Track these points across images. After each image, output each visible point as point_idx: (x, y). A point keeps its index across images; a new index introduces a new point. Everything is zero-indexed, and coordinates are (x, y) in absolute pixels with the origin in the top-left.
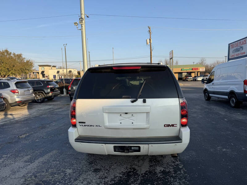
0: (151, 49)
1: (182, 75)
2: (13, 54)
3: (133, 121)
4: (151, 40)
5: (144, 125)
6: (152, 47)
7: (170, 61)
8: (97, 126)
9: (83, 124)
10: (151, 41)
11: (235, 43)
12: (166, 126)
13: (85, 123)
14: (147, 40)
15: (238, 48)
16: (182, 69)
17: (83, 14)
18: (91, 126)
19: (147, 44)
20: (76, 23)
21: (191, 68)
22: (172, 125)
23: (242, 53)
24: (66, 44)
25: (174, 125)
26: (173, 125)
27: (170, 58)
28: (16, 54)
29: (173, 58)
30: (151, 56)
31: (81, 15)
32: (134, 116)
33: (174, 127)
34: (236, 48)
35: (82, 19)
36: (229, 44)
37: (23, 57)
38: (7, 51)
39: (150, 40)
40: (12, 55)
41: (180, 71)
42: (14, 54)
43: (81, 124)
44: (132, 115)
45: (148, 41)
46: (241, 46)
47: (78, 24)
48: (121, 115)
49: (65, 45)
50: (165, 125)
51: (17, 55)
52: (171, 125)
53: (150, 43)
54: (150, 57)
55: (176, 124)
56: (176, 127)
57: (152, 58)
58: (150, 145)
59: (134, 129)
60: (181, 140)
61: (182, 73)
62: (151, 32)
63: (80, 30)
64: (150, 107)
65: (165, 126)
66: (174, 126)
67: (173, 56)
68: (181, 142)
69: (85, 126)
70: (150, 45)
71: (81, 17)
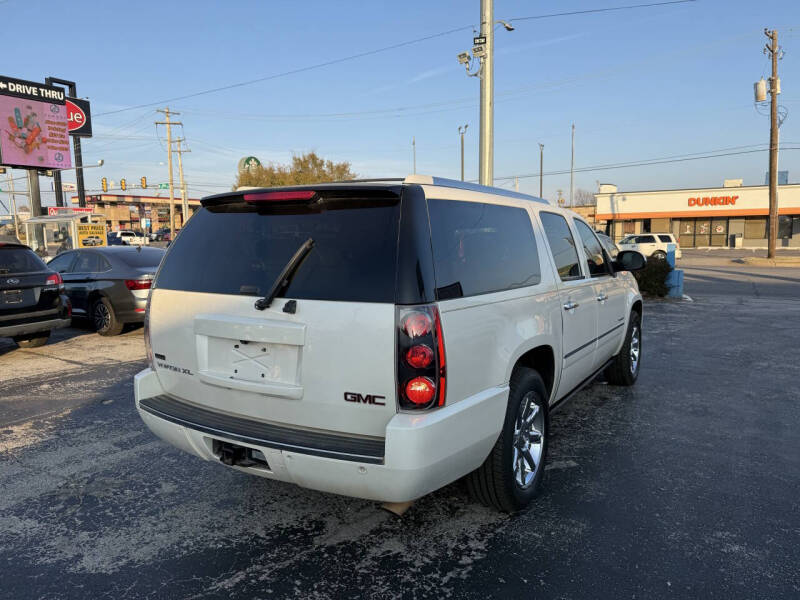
0: (773, 121)
2: (328, 166)
3: (264, 370)
4: (779, 81)
5: (290, 386)
6: (780, 109)
8: (184, 371)
9: (163, 362)
10: (778, 87)
12: (349, 397)
14: (756, 85)
17: (488, 21)
18: (175, 369)
19: (757, 97)
20: (464, 55)
22: (368, 397)
24: (466, 127)
25: (374, 397)
26: (371, 399)
28: (334, 165)
30: (773, 144)
31: (481, 28)
32: (268, 354)
33: (373, 406)
35: (483, 41)
37: (351, 172)
38: (313, 157)
39: (772, 83)
40: (325, 168)
42: (330, 165)
43: (159, 361)
44: (264, 350)
45: (764, 87)
47: (469, 58)
48: (237, 346)
49: (462, 130)
50: (346, 394)
51: (338, 167)
52: (364, 397)
53: (772, 93)
55: (383, 398)
56: (382, 407)
58: (284, 452)
59: (263, 395)
60: (382, 454)
62: (776, 50)
63: (476, 75)
64: (303, 328)
65: (346, 398)
66: (374, 402)
68: (380, 462)
69: (165, 366)
70: (773, 102)
71: (481, 34)
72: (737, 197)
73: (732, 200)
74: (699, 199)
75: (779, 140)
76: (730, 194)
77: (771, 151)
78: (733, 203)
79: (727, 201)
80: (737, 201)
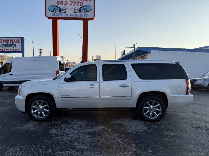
11: (4, 39)
23: (15, 50)
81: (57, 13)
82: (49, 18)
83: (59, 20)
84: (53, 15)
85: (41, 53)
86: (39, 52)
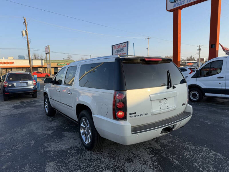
0: (28, 42)
1: (58, 69)
3: (167, 105)
4: (28, 31)
5: (174, 107)
7: (46, 56)
8: (145, 114)
9: (134, 115)
10: (28, 33)
11: (117, 45)
13: (135, 113)
14: (22, 32)
15: (120, 49)
16: (57, 64)
18: (141, 115)
19: (23, 35)
21: (66, 63)
23: (124, 54)
27: (47, 53)
29: (50, 53)
32: (168, 101)
34: (118, 49)
36: (112, 46)
39: (26, 32)
41: (56, 66)
43: (131, 115)
44: (166, 100)
45: (24, 33)
46: (123, 48)
48: (160, 101)
53: (26, 35)
54: (27, 50)
57: (30, 51)
59: (169, 111)
60: (191, 113)
61: (57, 68)
62: (26, 23)
65: (182, 105)
66: (185, 104)
67: (49, 51)
69: (135, 116)
70: (27, 37)
72: (14, 62)
73: (13, 63)
74: (2, 62)
75: (30, 47)
76: (12, 61)
77: (28, 50)
78: (13, 64)
79: (11, 63)
80: (14, 63)
81: (178, 2)
82: (171, 11)
83: (182, 9)
84: (175, 5)
85: (200, 49)
86: (198, 50)
